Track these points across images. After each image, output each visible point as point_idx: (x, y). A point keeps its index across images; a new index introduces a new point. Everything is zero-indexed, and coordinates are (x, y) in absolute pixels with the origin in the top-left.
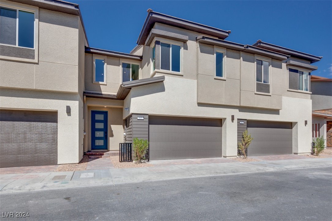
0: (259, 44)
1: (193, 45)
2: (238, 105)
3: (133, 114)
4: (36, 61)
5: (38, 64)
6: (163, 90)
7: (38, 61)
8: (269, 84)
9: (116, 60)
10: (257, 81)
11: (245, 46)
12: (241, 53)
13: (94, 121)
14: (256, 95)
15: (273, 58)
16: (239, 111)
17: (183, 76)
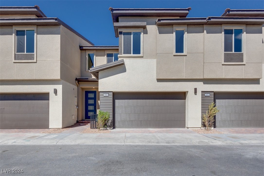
0: (228, 13)
1: (152, 29)
2: (202, 78)
3: (100, 92)
4: (35, 61)
5: (36, 62)
6: (124, 71)
7: (37, 61)
8: (243, 52)
9: (102, 53)
10: (225, 51)
11: (207, 18)
12: (205, 26)
13: (87, 99)
14: (224, 66)
15: (247, 24)
16: (204, 84)
17: (143, 57)
